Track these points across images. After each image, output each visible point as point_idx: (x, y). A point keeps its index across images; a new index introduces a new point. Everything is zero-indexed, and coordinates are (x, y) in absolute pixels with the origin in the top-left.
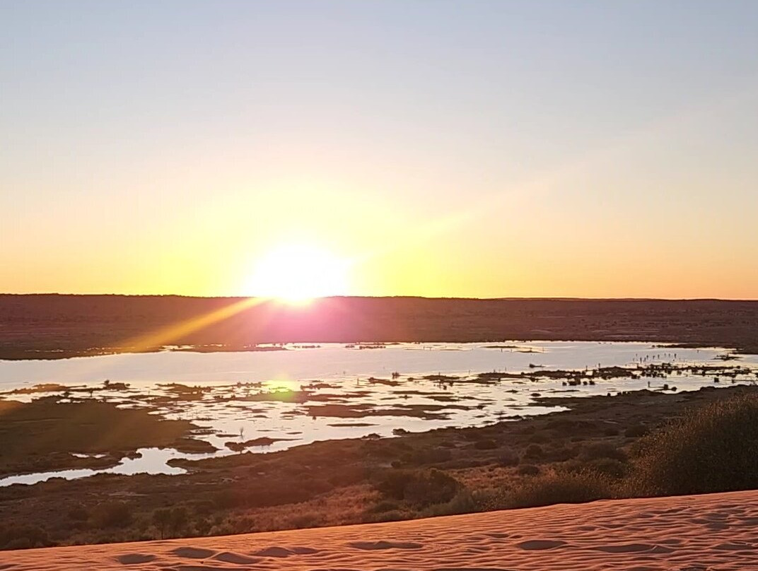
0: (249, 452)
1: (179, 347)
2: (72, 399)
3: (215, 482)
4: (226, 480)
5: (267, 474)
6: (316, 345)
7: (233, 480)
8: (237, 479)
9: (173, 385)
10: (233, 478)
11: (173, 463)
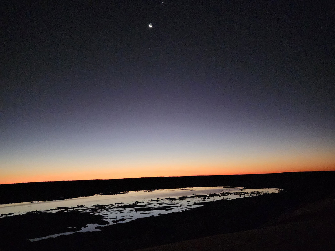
6: (136, 191)
11: (97, 228)
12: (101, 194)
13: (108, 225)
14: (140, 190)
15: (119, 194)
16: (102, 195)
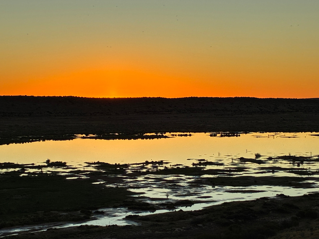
0: (181, 210)
1: (87, 135)
2: (29, 173)
3: (170, 231)
4: (177, 229)
5: (204, 226)
6: (188, 134)
7: (182, 230)
8: (184, 229)
9: (98, 163)
10: (182, 229)
11: (128, 218)
12: (92, 135)
13: (152, 213)
14: (195, 132)
15: (143, 138)
16: (96, 138)
